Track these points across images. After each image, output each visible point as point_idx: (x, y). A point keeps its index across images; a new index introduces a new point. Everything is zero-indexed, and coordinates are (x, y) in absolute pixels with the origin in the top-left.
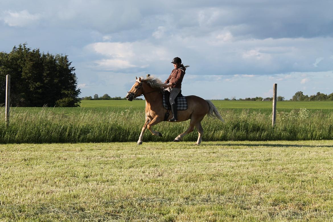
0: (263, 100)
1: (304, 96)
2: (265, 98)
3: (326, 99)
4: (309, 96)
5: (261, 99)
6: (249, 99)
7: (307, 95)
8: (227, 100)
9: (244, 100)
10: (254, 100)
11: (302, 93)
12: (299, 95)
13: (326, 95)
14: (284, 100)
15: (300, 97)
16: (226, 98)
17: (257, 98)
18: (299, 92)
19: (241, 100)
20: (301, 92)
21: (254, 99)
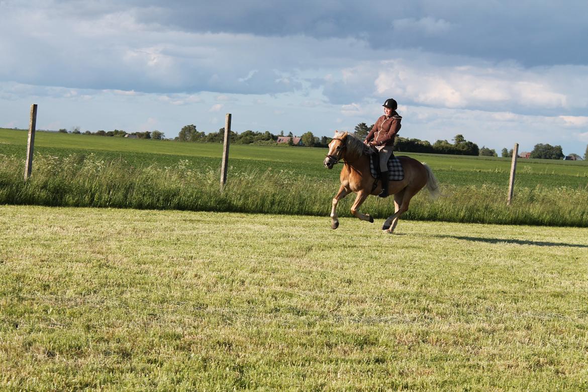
0: (126, 136)
1: (198, 132)
2: (130, 133)
3: (234, 140)
4: (207, 134)
5: (123, 134)
6: (102, 133)
7: (203, 131)
8: (63, 131)
9: (93, 134)
10: (111, 134)
11: (195, 127)
12: (190, 130)
13: (236, 135)
14: (163, 139)
15: (189, 134)
16: (63, 128)
17: (117, 132)
18: (189, 126)
19: (88, 133)
20: (192, 125)
21: (111, 132)
